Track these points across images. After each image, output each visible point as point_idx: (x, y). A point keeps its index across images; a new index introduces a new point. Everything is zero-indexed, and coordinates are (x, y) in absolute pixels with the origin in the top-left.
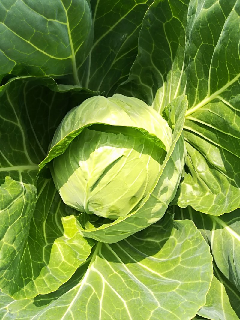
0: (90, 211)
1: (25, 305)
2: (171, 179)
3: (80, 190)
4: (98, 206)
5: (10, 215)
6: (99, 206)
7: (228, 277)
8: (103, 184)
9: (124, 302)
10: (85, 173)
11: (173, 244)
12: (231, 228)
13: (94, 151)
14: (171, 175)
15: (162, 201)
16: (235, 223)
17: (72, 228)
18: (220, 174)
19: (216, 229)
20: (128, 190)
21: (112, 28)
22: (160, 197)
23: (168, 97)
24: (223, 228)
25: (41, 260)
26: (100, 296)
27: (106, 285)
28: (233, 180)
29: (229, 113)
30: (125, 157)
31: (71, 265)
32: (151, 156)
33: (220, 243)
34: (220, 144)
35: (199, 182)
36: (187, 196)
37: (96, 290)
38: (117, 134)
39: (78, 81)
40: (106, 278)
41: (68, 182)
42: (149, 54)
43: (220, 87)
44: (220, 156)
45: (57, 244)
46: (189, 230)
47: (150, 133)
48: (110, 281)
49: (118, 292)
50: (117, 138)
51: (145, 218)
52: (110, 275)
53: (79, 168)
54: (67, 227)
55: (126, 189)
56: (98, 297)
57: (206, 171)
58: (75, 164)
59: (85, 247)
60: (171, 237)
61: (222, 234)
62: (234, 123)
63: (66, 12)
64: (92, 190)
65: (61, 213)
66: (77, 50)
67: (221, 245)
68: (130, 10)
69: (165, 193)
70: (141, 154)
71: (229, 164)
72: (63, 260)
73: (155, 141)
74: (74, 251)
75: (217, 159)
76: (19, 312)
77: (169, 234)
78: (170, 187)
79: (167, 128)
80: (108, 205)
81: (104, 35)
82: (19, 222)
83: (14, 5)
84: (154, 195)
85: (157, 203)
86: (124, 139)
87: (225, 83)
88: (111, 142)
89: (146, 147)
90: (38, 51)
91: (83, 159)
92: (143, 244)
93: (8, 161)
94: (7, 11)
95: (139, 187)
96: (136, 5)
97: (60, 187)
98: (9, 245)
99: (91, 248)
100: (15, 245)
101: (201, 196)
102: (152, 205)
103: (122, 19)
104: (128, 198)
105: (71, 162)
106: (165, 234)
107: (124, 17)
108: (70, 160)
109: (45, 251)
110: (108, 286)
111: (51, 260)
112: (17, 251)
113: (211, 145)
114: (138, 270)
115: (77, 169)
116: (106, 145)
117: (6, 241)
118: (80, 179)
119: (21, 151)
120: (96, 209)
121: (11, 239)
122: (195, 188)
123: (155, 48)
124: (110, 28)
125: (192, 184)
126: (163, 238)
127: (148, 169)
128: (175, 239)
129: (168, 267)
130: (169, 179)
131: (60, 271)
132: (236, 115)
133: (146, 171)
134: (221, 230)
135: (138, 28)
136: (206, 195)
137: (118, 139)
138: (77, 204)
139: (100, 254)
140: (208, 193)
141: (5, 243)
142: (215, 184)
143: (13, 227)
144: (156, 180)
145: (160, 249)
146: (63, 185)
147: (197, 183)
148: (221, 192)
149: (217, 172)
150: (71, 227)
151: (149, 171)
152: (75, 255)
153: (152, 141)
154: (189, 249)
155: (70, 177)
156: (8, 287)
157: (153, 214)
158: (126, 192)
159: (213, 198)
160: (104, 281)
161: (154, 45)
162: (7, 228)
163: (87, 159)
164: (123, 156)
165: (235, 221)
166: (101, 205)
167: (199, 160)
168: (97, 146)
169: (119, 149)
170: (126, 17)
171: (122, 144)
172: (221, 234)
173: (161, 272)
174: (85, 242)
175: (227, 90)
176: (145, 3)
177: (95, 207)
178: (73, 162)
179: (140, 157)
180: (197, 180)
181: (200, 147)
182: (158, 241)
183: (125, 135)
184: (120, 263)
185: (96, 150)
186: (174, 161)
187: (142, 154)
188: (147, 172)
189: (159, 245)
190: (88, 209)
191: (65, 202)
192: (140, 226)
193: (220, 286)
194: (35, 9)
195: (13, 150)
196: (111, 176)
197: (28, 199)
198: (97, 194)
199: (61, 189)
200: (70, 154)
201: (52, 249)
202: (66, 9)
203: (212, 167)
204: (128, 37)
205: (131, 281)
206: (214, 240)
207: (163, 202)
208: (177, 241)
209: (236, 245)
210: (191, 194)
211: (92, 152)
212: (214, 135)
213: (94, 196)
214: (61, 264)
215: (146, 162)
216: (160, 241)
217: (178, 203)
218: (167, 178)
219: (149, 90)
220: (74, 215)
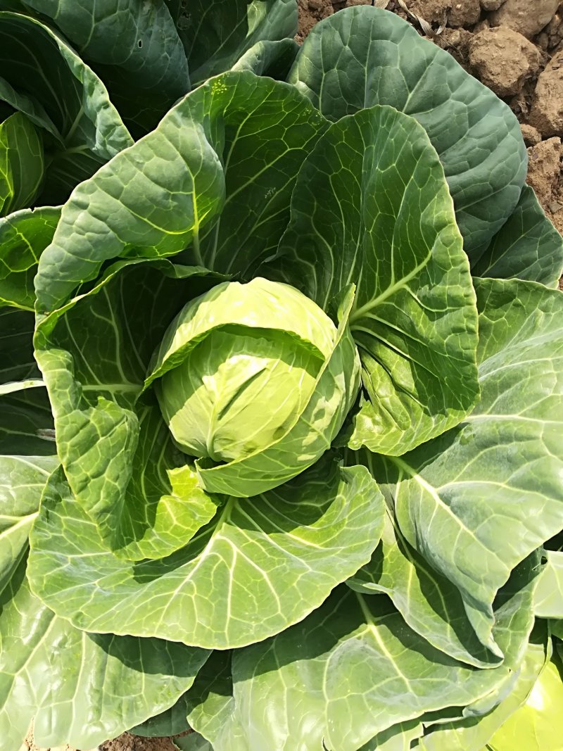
0: (215, 452)
1: (122, 579)
2: (330, 401)
3: (202, 419)
4: (228, 442)
5: (111, 445)
6: (230, 443)
7: (415, 547)
8: (236, 409)
9: (264, 573)
10: (211, 392)
11: (341, 505)
12: (421, 476)
13: (225, 361)
14: (330, 394)
15: (316, 429)
16: (426, 468)
17: (185, 484)
18: (409, 399)
19: (402, 480)
20: (272, 418)
21: (252, 179)
22: (313, 423)
23: (339, 281)
24: (411, 477)
25: (143, 520)
26: (230, 565)
27: (238, 554)
28: (427, 407)
29: (416, 311)
30: (269, 370)
31: (187, 528)
32: (307, 370)
33: (406, 501)
34: (410, 355)
35: (381, 413)
36: (363, 433)
37: (225, 558)
38: (257, 338)
39: (200, 257)
40: (239, 547)
41: (184, 407)
42: (308, 216)
43: (407, 273)
44: (411, 373)
45: (164, 500)
46: (361, 479)
47: (303, 337)
48: (244, 550)
49: (256, 564)
50: (258, 344)
51: (294, 453)
52: (244, 545)
53: (203, 386)
54: (177, 483)
55: (268, 417)
56: (227, 566)
57: (391, 396)
58: (196, 381)
59: (207, 506)
60: (338, 496)
61: (410, 486)
62: (421, 325)
63: (193, 179)
64: (220, 418)
65: (166, 464)
66: (202, 219)
67: (407, 501)
68: (280, 156)
69: (321, 418)
70: (291, 366)
71: (421, 385)
72: (175, 522)
73: (310, 349)
74: (190, 511)
75: (405, 377)
76: (115, 587)
77: (335, 492)
78: (327, 411)
79: (332, 330)
80: (243, 440)
81: (240, 189)
82: (121, 456)
83: (133, 179)
84: (304, 420)
85: (310, 433)
86: (268, 345)
87: (413, 268)
88: (249, 349)
89: (298, 358)
90: (156, 229)
91: (208, 372)
92: (295, 511)
93: (95, 377)
94: (125, 187)
95: (287, 414)
96: (289, 150)
97: (171, 417)
98: (113, 483)
99: (216, 507)
100: (119, 484)
101: (384, 434)
102: (302, 434)
103: (267, 167)
104: (272, 430)
105: (190, 377)
106: (330, 493)
107: (270, 165)
108: (190, 374)
109: (148, 510)
110: (241, 556)
111: (156, 523)
112: (120, 492)
113: (398, 356)
114: (287, 541)
115: (199, 387)
116: (242, 353)
117: (108, 477)
118: (203, 402)
119: (112, 362)
120: (225, 447)
121: (114, 475)
122: (375, 422)
123: (318, 208)
124: (249, 179)
125: (371, 416)
126: (327, 499)
127: (301, 390)
128: (343, 497)
129: (329, 534)
130: (327, 400)
131: (171, 536)
132: (423, 313)
133: (298, 391)
134: (409, 481)
135: (291, 181)
136: (390, 432)
137: (259, 346)
138: (196, 442)
139: (229, 520)
140: (394, 429)
141: (107, 479)
142: (403, 414)
143: (115, 462)
144: (307, 399)
145: (321, 516)
146: (177, 413)
147: (378, 414)
148: (411, 426)
149: (406, 396)
150: (183, 481)
151: (302, 392)
152: (193, 516)
153: (306, 348)
154: (359, 506)
155: (188, 400)
156: (110, 537)
157: (305, 448)
158: (269, 421)
159: (400, 436)
160: (235, 550)
161: (315, 203)
162: (109, 461)
163: (214, 373)
164: (265, 369)
165: (425, 465)
166: (232, 441)
167: (382, 380)
168: (229, 355)
169: (260, 359)
170: (273, 165)
171: (264, 352)
172: (408, 487)
173: (319, 542)
174: (208, 500)
175: (415, 277)
176: (301, 148)
177: (224, 445)
178: (193, 377)
179: (289, 371)
180: (378, 409)
181: (383, 359)
182: (319, 506)
183: (268, 340)
184: (259, 531)
185: (227, 360)
186: (333, 375)
187: (293, 366)
188: (300, 393)
189: (321, 510)
190: (212, 448)
191: (177, 440)
192: (287, 465)
193: (409, 567)
194: (157, 182)
195: (102, 359)
196: (248, 398)
197: (131, 427)
198: (227, 423)
199: (172, 419)
200: (189, 366)
201: (158, 508)
202: (194, 176)
203: (399, 389)
204: (277, 193)
205: (274, 548)
206: (399, 497)
207: (319, 430)
208: (345, 500)
209: (424, 497)
210: (370, 431)
211: (221, 363)
212: (401, 340)
213: (224, 427)
214: (172, 528)
215: (298, 379)
216: (322, 505)
217: (348, 443)
218: (324, 398)
219: (311, 268)
220: (189, 465)
